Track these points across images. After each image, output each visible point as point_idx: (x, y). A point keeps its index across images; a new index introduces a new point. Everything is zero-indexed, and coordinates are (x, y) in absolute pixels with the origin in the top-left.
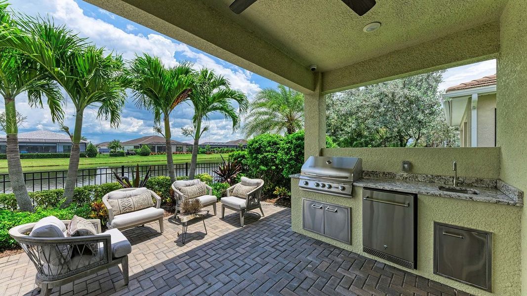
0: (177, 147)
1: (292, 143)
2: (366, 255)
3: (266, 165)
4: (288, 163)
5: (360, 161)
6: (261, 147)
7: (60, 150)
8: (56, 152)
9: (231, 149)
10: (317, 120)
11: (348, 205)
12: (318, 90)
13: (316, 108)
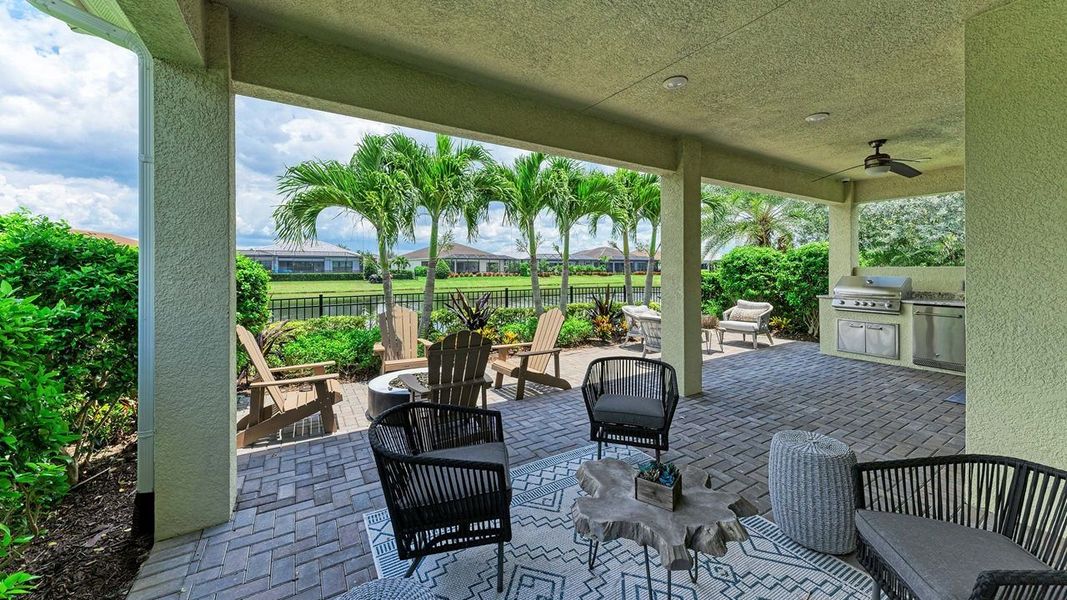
0: (490, 264)
1: (800, 260)
2: (917, 367)
3: (756, 288)
4: (795, 285)
5: (909, 281)
6: (746, 265)
7: (328, 268)
8: (323, 271)
9: (585, 268)
10: (849, 236)
11: (894, 322)
12: (849, 202)
13: (847, 221)
